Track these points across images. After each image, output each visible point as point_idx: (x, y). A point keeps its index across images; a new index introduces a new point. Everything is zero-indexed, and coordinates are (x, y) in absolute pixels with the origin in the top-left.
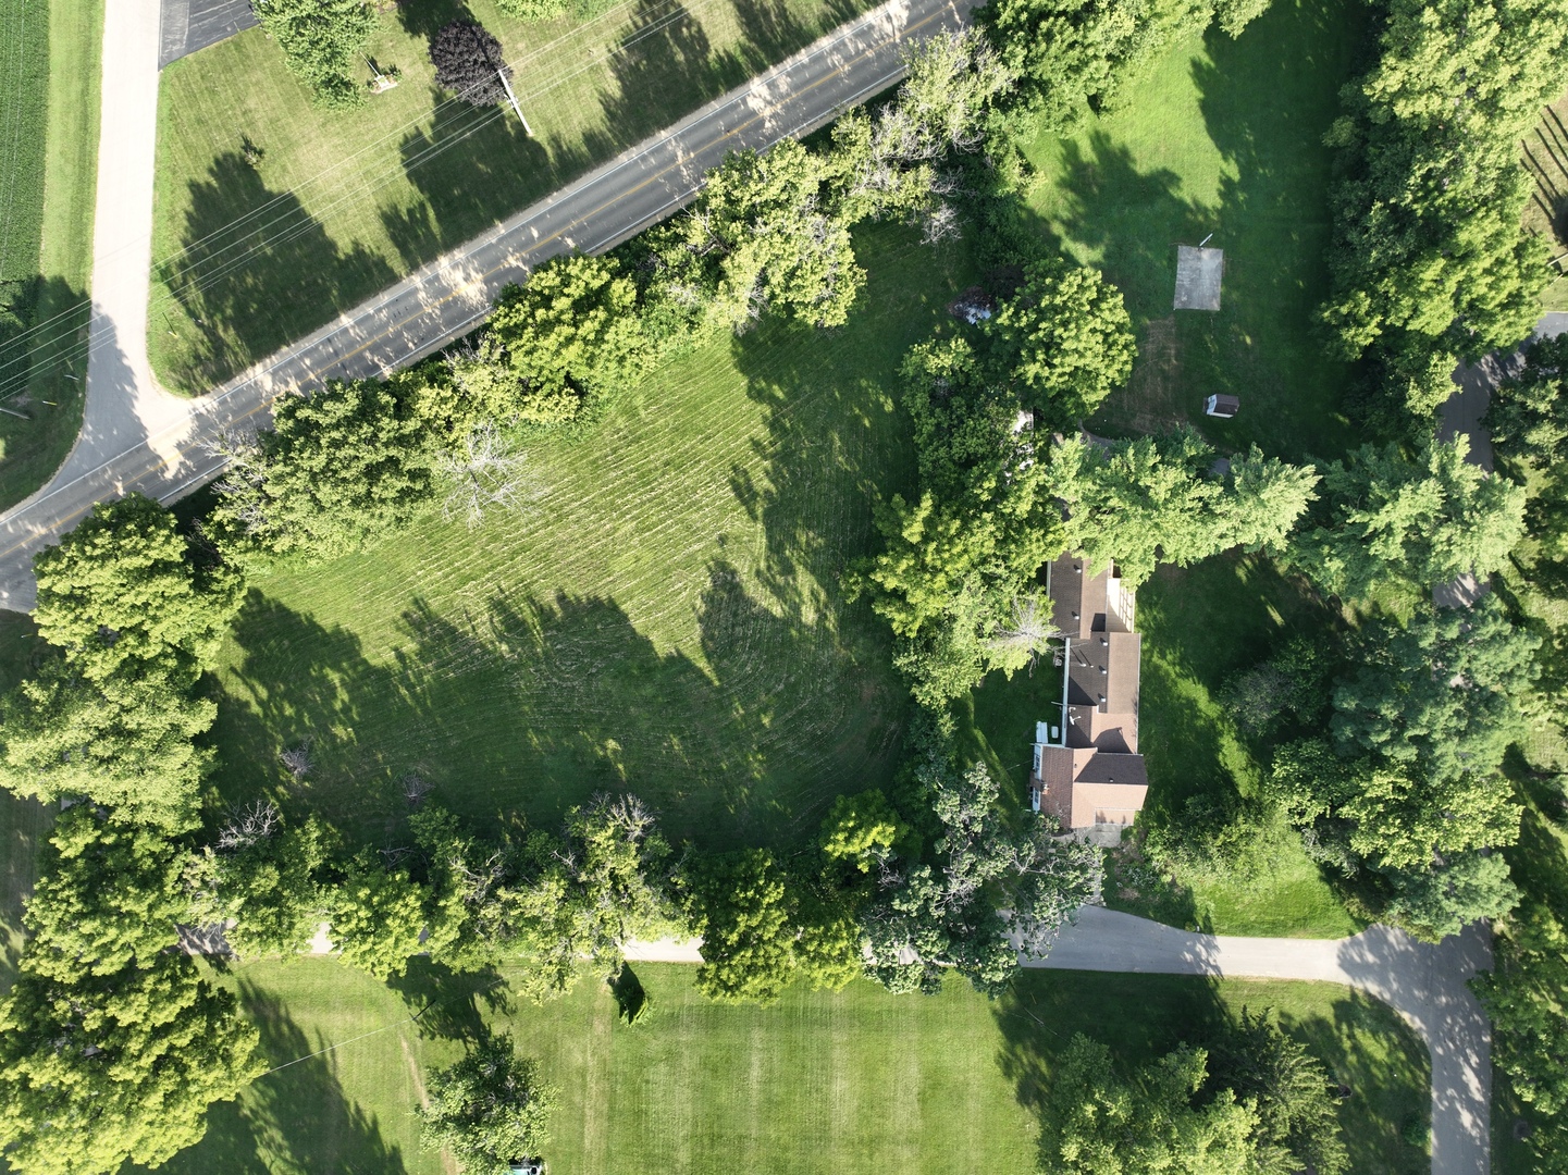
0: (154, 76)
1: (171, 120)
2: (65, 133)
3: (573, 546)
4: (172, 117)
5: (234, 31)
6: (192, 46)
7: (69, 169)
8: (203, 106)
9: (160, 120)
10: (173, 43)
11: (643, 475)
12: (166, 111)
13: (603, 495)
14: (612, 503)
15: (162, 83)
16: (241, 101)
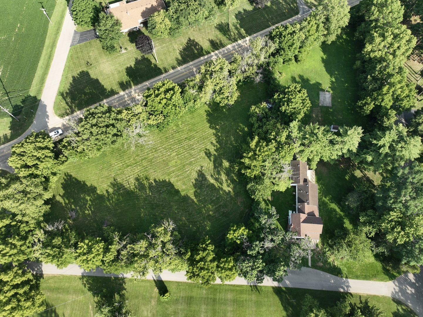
0: (69, 48)
1: (71, 58)
2: (45, 59)
3: (158, 158)
4: (71, 56)
5: (90, 40)
6: (79, 42)
7: (43, 66)
8: (79, 55)
9: (68, 57)
10: (75, 42)
11: (179, 141)
12: (70, 55)
13: (168, 145)
14: (170, 147)
15: (70, 50)
16: (88, 53)
